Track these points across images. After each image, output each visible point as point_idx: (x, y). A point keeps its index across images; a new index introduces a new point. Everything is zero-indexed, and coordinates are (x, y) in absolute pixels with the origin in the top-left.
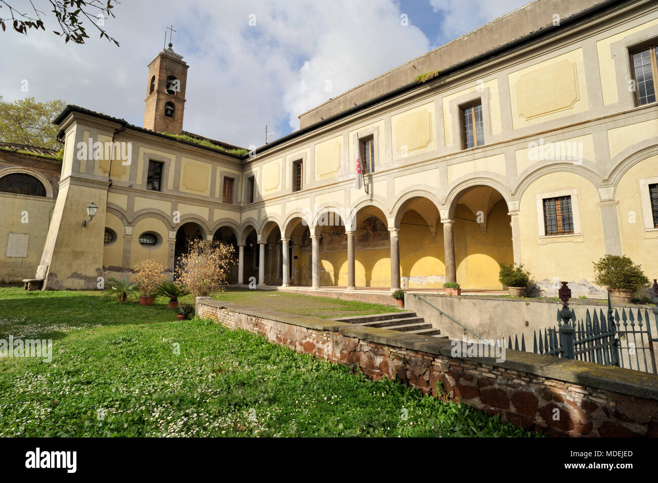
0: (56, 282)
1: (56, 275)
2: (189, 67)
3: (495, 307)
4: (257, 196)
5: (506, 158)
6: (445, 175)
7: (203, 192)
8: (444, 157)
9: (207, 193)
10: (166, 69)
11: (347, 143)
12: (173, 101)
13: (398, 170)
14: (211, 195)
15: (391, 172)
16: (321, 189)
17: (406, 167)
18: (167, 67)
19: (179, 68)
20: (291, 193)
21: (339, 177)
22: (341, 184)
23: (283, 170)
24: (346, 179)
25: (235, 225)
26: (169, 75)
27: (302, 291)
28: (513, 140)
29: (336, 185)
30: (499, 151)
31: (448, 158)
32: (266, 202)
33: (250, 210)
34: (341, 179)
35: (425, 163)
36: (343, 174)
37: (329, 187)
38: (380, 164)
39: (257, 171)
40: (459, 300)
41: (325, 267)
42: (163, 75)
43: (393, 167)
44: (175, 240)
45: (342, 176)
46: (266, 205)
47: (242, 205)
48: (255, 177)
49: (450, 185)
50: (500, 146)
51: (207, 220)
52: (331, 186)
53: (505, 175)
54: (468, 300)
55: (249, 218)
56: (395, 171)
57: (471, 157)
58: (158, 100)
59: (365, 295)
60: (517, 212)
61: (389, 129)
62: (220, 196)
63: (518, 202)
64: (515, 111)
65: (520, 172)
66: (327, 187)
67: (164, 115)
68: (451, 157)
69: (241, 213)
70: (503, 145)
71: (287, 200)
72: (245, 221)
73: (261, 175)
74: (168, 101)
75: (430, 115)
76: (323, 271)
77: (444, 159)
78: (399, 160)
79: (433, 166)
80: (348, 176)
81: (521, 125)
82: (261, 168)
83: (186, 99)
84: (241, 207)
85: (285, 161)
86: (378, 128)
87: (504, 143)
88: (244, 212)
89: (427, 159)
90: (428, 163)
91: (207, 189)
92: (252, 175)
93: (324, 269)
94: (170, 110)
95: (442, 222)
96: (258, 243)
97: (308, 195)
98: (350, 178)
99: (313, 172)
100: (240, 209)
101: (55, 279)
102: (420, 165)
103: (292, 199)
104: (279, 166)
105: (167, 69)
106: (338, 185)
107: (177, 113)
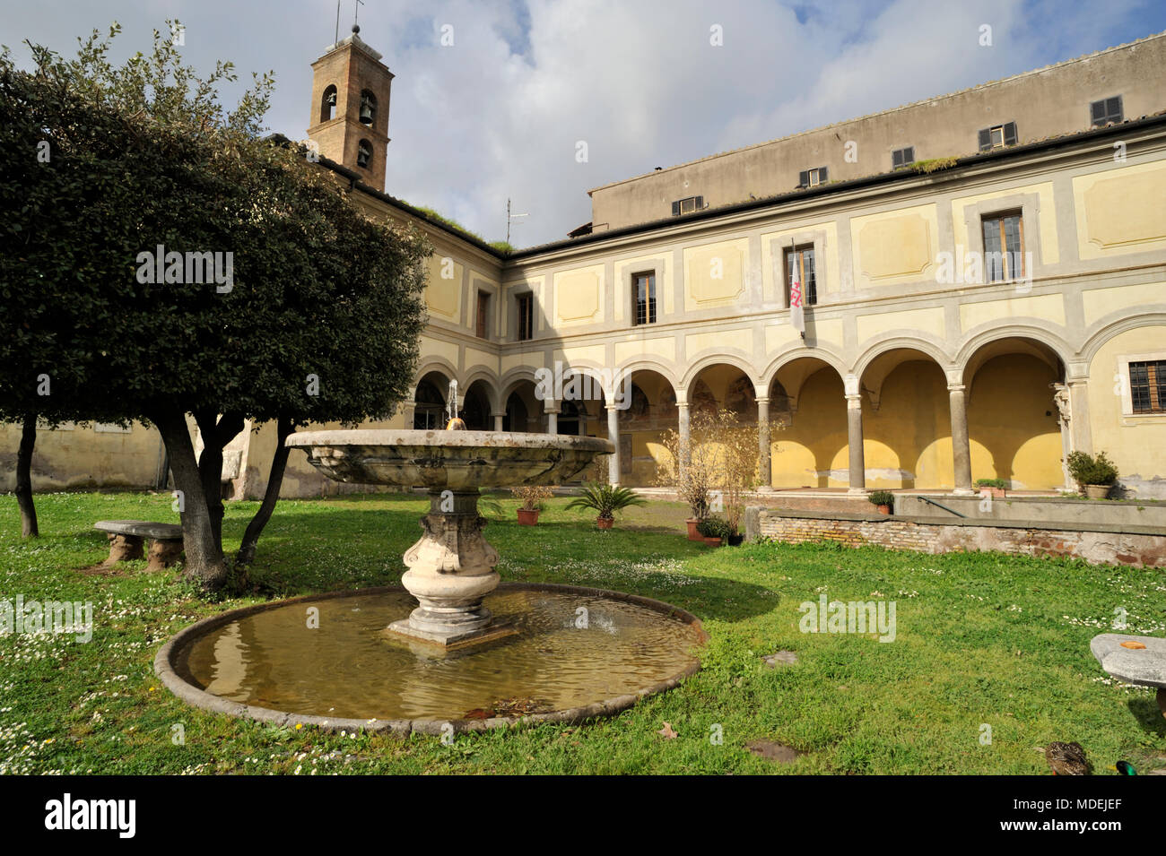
0: (258, 485)
1: (257, 469)
2: (393, 76)
3: (1079, 514)
4: (541, 327)
5: (1065, 300)
6: (954, 319)
7: (451, 316)
8: (956, 290)
9: (456, 319)
10: (359, 75)
11: (756, 253)
12: (370, 138)
13: (865, 304)
14: (461, 322)
15: (851, 306)
16: (700, 324)
17: (880, 302)
18: (361, 73)
19: (379, 76)
20: (629, 327)
21: (742, 307)
22: (746, 319)
23: (607, 286)
24: (756, 311)
25: (492, 377)
26: (364, 87)
27: (658, 496)
28: (1079, 276)
29: (734, 320)
30: (1055, 289)
31: (962, 292)
32: (564, 340)
33: (522, 353)
34: (746, 311)
35: (918, 298)
36: (750, 302)
37: (718, 322)
38: (829, 291)
39: (539, 284)
40: (1010, 504)
41: (653, 455)
42: (354, 86)
43: (855, 299)
44: (415, 404)
45: (747, 306)
46: (566, 345)
47: (503, 342)
48: (535, 294)
49: (966, 334)
50: (1055, 282)
51: (457, 368)
52: (723, 322)
53: (1063, 324)
54: (1027, 504)
55: (522, 367)
56: (858, 305)
57: (1005, 295)
58: (348, 135)
59: (799, 499)
60: (1085, 380)
61: (845, 237)
62: (473, 326)
63: (1086, 365)
64: (1082, 231)
65: (1089, 323)
66: (714, 323)
67: (356, 164)
68: (967, 292)
69: (500, 357)
70: (1061, 281)
71: (618, 339)
72: (507, 372)
73: (550, 293)
74: (362, 138)
75: (927, 224)
76: (650, 461)
77: (954, 294)
78: (867, 289)
79: (933, 303)
80: (760, 307)
81: (1090, 254)
82: (550, 280)
83: (389, 137)
84: (501, 346)
85: (610, 271)
86: (823, 234)
87: (1063, 278)
88: (508, 355)
89: (921, 291)
90: (924, 297)
91: (455, 311)
92: (527, 290)
93: (653, 458)
94: (365, 155)
95: (949, 388)
96: (546, 411)
97: (671, 333)
98: (766, 311)
99: (679, 294)
100: (500, 350)
101: (257, 478)
102: (910, 299)
103: (631, 337)
104: (598, 279)
105: (361, 77)
106: (739, 320)
107: (377, 162)
